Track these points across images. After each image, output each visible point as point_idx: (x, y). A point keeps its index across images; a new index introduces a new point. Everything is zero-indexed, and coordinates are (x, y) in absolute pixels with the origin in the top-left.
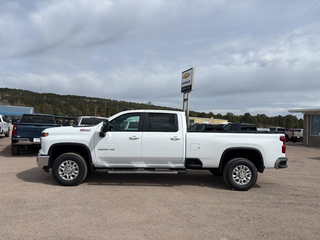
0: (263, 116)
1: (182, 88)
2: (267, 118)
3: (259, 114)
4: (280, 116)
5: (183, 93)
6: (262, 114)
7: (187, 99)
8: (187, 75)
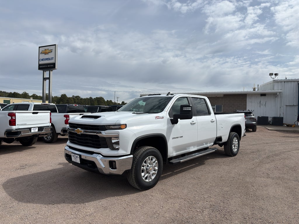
0: (78, 97)
1: (39, 65)
2: (82, 99)
3: (74, 96)
4: (91, 98)
5: (42, 71)
6: (77, 96)
7: (49, 78)
8: (47, 51)
